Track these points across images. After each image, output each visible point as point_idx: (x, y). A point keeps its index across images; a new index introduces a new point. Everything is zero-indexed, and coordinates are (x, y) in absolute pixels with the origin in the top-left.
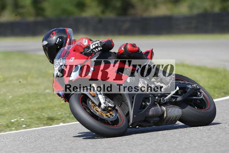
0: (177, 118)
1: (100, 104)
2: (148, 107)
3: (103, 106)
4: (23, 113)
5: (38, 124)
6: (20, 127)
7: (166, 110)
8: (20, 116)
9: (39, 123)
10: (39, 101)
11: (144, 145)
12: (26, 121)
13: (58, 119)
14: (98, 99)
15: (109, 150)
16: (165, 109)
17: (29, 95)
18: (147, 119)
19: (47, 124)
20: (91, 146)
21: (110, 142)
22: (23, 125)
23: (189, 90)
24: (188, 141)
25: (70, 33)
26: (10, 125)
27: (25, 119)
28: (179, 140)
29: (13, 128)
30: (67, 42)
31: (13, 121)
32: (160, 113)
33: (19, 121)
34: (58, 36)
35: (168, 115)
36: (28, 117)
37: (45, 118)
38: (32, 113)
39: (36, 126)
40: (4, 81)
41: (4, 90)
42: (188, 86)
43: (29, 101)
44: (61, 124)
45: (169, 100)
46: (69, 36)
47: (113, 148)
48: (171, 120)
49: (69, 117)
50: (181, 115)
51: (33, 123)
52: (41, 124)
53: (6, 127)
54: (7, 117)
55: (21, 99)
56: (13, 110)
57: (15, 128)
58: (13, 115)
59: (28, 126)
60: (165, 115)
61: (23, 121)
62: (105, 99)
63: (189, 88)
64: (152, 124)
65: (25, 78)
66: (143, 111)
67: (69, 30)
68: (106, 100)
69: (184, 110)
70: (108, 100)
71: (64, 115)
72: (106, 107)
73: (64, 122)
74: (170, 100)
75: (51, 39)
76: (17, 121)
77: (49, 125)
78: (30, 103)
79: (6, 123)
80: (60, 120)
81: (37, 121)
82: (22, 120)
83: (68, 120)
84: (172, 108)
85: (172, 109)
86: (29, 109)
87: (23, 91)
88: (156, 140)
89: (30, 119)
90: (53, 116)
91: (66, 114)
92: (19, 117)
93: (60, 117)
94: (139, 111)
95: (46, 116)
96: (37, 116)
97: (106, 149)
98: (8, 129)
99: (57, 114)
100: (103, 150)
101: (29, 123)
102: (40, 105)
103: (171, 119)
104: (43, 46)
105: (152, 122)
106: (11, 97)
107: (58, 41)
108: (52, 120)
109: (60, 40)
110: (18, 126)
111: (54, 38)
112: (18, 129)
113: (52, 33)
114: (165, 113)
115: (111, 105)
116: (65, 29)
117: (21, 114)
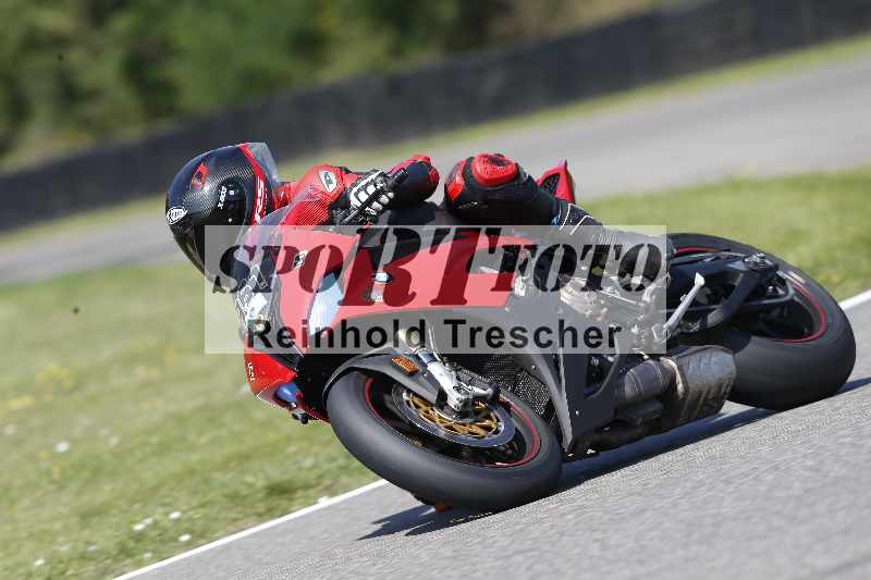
0: (723, 391)
1: (442, 396)
2: (615, 370)
3: (454, 399)
4: (172, 489)
5: (236, 520)
6: (172, 544)
7: (680, 368)
8: (164, 505)
9: (241, 515)
10: (224, 433)
11: (649, 514)
12: (190, 519)
13: (307, 487)
14: (431, 379)
15: (520, 558)
16: (674, 365)
17: (181, 420)
18: (619, 417)
19: (271, 513)
20: (449, 558)
21: (522, 530)
22: (181, 535)
23: (739, 280)
24: (809, 463)
25: (263, 159)
26: (131, 544)
27: (184, 512)
28: (776, 468)
29: (148, 555)
30: (259, 195)
31: (139, 527)
32: (662, 382)
33: (165, 523)
34: (218, 181)
35: (691, 385)
36: (195, 503)
37: (257, 492)
38: (206, 481)
39: (231, 528)
40: (78, 386)
41: (85, 420)
42: (731, 265)
43: (183, 440)
44: (324, 502)
45: (679, 330)
46: (259, 171)
47: (532, 550)
48: (704, 401)
49: (345, 469)
50: (734, 376)
51: (215, 520)
52: (247, 516)
53: (122, 557)
54: (116, 520)
55: (155, 439)
56: (135, 486)
57: (153, 551)
58: (137, 506)
59: (200, 536)
60: (680, 387)
61: (178, 520)
62: (453, 373)
63: (736, 272)
64: (640, 431)
65: (154, 358)
66: (603, 387)
67: (256, 149)
68: (458, 378)
69: (740, 355)
70: (466, 374)
71: (326, 466)
72: (465, 403)
73: (331, 491)
74: (685, 331)
75: (198, 195)
76: (155, 525)
77: (279, 513)
78: (192, 449)
79: (117, 540)
80: (318, 484)
81: (230, 509)
82: (175, 515)
83: (345, 479)
84: (698, 356)
85: (700, 360)
86: (192, 473)
87: (156, 409)
88: (688, 484)
89: (203, 505)
90: (286, 477)
91: (333, 460)
92: (161, 510)
93: (313, 475)
94: (586, 391)
95: (261, 483)
96: (227, 491)
97: (509, 557)
98: (128, 561)
99: (301, 469)
100: (500, 562)
101: (200, 523)
102: (230, 449)
103: (704, 395)
104: (174, 228)
105: (639, 423)
106: (114, 441)
107: (222, 198)
108: (286, 496)
109: (232, 193)
110: (163, 542)
111: (207, 188)
112: (165, 555)
113: (194, 172)
114: (679, 378)
115: (483, 392)
116: (238, 149)
117: (166, 496)
